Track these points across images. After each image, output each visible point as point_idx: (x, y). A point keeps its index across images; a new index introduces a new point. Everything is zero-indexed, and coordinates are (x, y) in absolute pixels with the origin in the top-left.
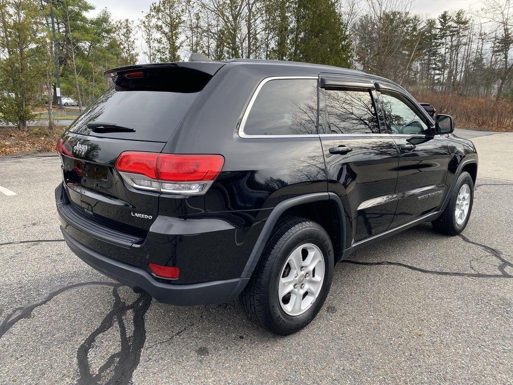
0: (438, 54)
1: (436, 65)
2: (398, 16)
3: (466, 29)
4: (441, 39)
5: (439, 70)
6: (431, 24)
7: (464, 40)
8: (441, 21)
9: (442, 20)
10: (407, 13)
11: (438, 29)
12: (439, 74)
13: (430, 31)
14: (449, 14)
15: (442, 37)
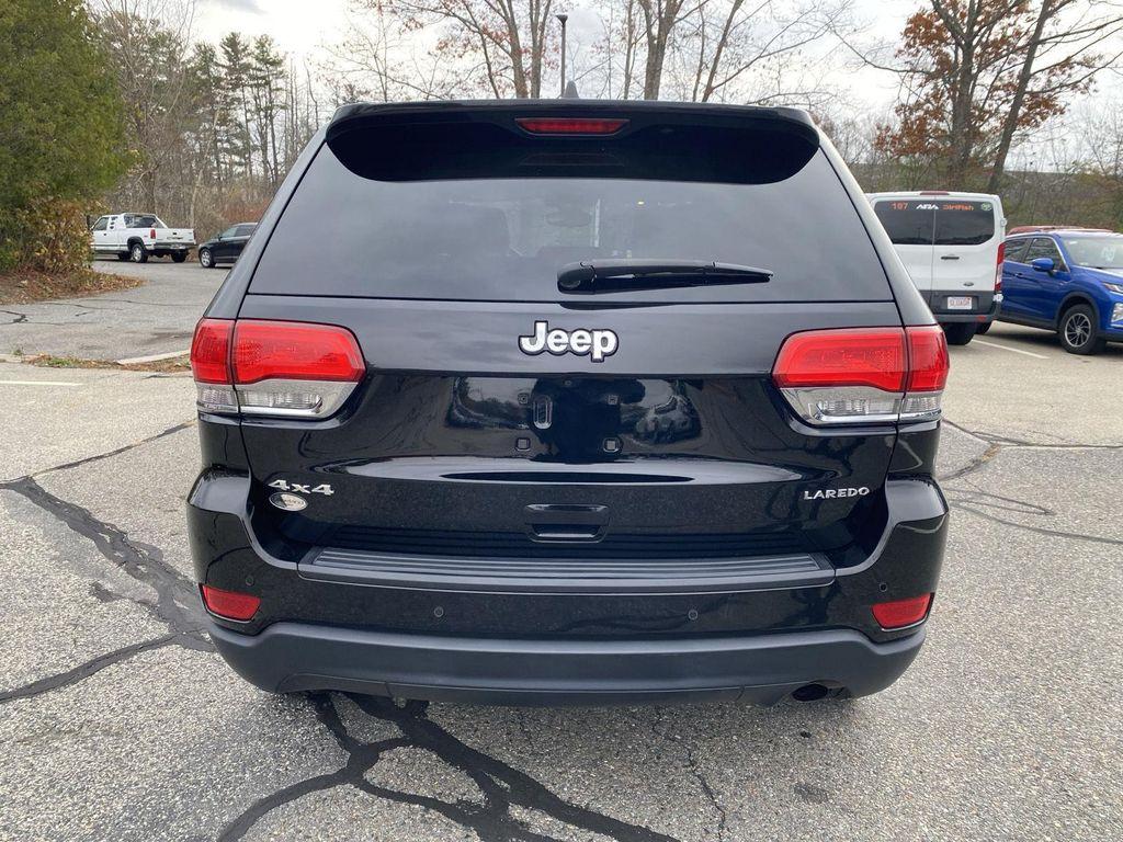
0: (231, 121)
1: (231, 144)
2: (135, 25)
3: (280, 75)
4: (234, 90)
5: (238, 153)
6: (206, 55)
7: (281, 98)
8: (227, 52)
9: (230, 50)
10: (155, 23)
11: (223, 66)
12: (240, 164)
13: (206, 70)
14: (242, 39)
15: (235, 87)
